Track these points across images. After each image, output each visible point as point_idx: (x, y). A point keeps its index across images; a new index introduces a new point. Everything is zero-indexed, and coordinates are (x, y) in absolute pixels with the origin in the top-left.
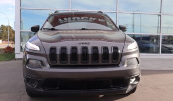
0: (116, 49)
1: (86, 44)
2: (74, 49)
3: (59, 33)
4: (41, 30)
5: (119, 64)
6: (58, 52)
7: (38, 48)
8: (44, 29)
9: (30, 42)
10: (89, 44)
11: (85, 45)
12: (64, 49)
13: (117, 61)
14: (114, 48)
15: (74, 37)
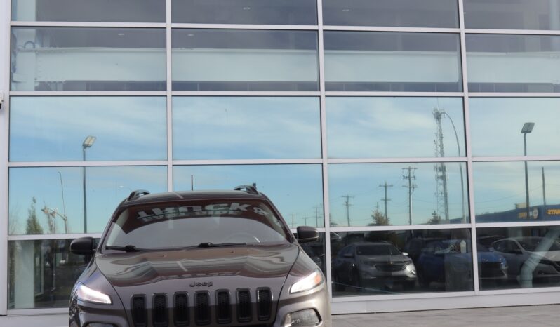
0: (265, 292)
1: (205, 285)
2: (181, 296)
3: (145, 260)
4: (100, 250)
5: (274, 322)
6: (149, 305)
7: (106, 299)
8: (107, 248)
9: (83, 284)
10: (211, 284)
11: (202, 288)
12: (160, 298)
13: (269, 317)
14: (261, 291)
15: (185, 270)
